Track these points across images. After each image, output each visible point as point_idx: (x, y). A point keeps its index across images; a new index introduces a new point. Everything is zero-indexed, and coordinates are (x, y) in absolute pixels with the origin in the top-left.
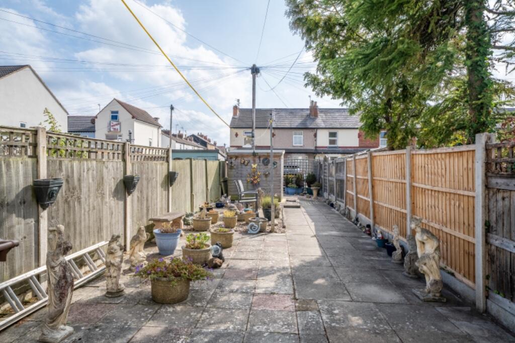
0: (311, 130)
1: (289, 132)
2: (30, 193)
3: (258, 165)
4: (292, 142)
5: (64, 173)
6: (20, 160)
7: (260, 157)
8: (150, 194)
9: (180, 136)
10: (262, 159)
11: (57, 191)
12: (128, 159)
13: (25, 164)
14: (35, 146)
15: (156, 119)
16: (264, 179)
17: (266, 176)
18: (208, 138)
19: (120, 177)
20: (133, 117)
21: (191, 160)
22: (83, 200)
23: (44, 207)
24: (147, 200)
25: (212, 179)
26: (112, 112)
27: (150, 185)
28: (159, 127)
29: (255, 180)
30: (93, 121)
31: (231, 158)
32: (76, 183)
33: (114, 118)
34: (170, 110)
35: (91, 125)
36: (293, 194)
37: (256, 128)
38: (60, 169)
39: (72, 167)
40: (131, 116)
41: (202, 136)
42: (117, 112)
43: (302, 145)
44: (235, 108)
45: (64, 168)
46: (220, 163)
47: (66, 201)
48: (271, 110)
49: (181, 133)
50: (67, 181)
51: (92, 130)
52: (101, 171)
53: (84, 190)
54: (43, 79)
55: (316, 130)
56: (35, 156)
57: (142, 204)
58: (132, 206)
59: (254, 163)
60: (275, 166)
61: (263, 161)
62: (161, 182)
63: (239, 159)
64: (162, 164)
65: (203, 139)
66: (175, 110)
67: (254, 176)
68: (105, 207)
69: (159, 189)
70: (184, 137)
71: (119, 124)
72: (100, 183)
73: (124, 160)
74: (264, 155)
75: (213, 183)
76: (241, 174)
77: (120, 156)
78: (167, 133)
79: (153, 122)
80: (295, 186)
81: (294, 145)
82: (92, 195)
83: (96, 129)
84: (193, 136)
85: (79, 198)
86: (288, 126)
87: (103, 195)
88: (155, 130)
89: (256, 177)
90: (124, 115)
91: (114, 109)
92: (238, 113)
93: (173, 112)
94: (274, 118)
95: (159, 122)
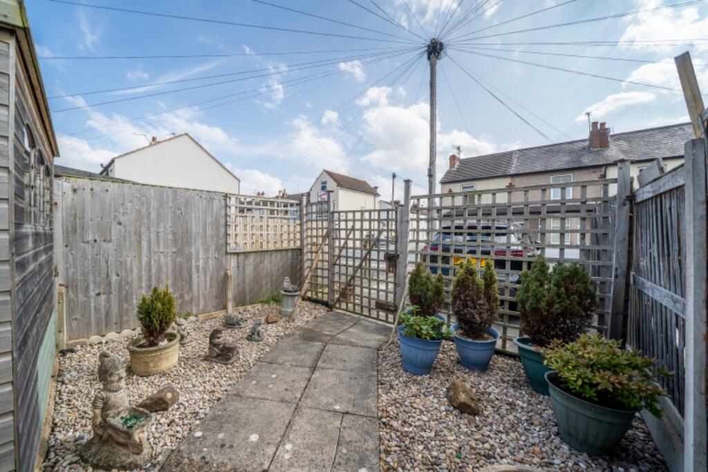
0: (592, 171)
1: (542, 178)
4: (550, 195)
15: (376, 188)
20: (338, 186)
28: (376, 195)
33: (324, 188)
34: (392, 178)
42: (326, 183)
43: (571, 197)
44: (453, 159)
48: (511, 153)
55: (603, 169)
86: (539, 168)
90: (331, 184)
91: (324, 180)
92: (457, 164)
93: (395, 180)
94: (515, 162)
95: (379, 191)
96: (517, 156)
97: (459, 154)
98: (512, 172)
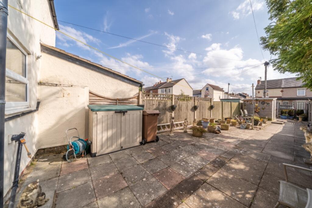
1: (294, 89)
2: (171, 108)
3: (259, 104)
4: (297, 94)
5: (178, 104)
6: (169, 101)
7: (260, 101)
8: (203, 111)
9: (233, 94)
10: (261, 102)
11: (176, 108)
12: (196, 101)
13: (170, 102)
14: (172, 98)
15: (222, 89)
16: (262, 110)
17: (263, 109)
18: (247, 94)
19: (193, 105)
20: (213, 89)
21: (231, 102)
22: (182, 110)
23: (173, 111)
24: (202, 113)
25: (235, 109)
26: (207, 88)
27: (203, 109)
28: (223, 91)
29: (257, 110)
30: (201, 91)
31: (245, 102)
32: (181, 106)
33: (207, 89)
34: (228, 85)
35: (200, 92)
36: (285, 119)
37: (267, 89)
38: (177, 103)
39: (180, 103)
40: (212, 89)
41: (244, 93)
42: (208, 88)
43: (305, 95)
44: (259, 81)
45: (178, 103)
46: (239, 104)
47: (178, 110)
48: (281, 80)
49: (234, 93)
50: (179, 106)
51: (200, 94)
52: (188, 104)
53: (183, 108)
54: (187, 81)
56: (172, 100)
57: (200, 114)
58: (197, 114)
59: (257, 103)
60: (269, 105)
61: (262, 103)
62: (208, 108)
63: (249, 102)
64: (208, 103)
65: (244, 95)
66: (230, 85)
67: (257, 109)
68: (188, 113)
69: (207, 110)
70: (235, 94)
71: (209, 91)
72: (187, 107)
73: (194, 101)
74: (262, 100)
75: (235, 111)
76: (250, 108)
77: (193, 100)
78: (227, 93)
79: (221, 90)
80: (287, 115)
81: (298, 95)
82: (185, 109)
83: (202, 93)
84: (239, 94)
85: (181, 110)
86: (293, 86)
87: (188, 110)
88: (221, 93)
89: (258, 109)
90: (210, 88)
91: (207, 87)
92: (260, 82)
93: (229, 85)
94: (283, 82)
95: (224, 90)
96: (284, 81)
97: (261, 79)
98: (283, 87)
